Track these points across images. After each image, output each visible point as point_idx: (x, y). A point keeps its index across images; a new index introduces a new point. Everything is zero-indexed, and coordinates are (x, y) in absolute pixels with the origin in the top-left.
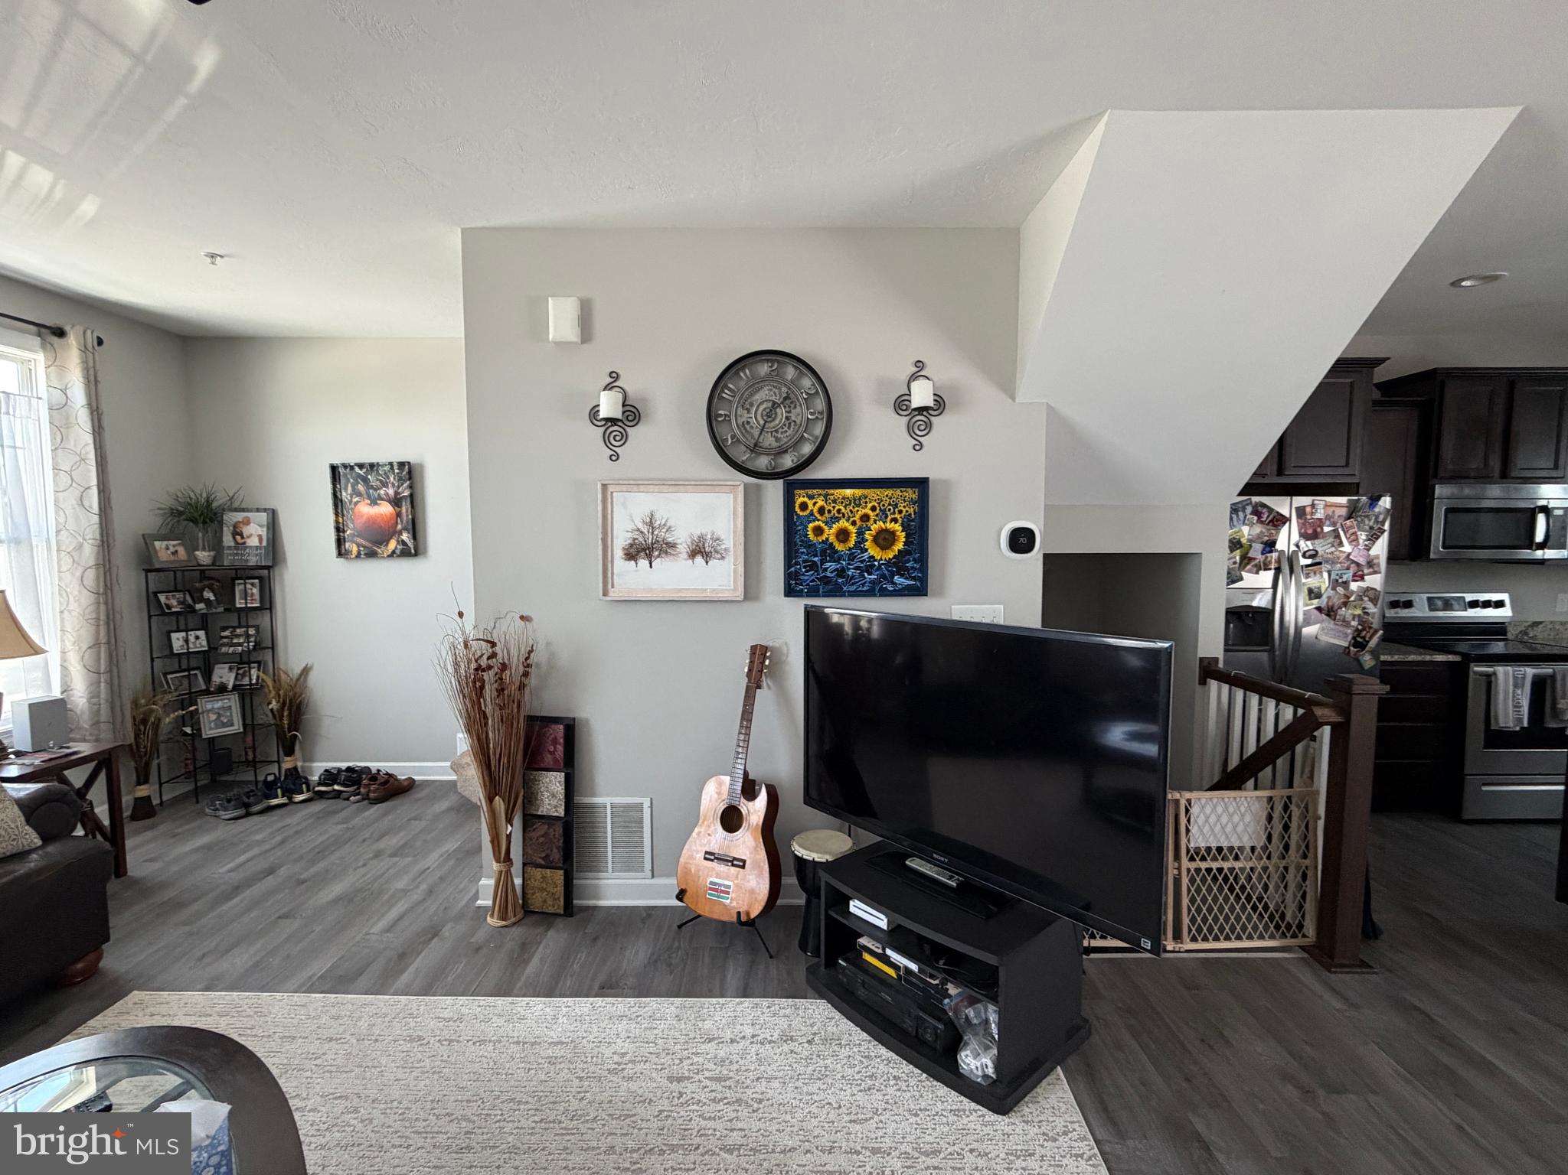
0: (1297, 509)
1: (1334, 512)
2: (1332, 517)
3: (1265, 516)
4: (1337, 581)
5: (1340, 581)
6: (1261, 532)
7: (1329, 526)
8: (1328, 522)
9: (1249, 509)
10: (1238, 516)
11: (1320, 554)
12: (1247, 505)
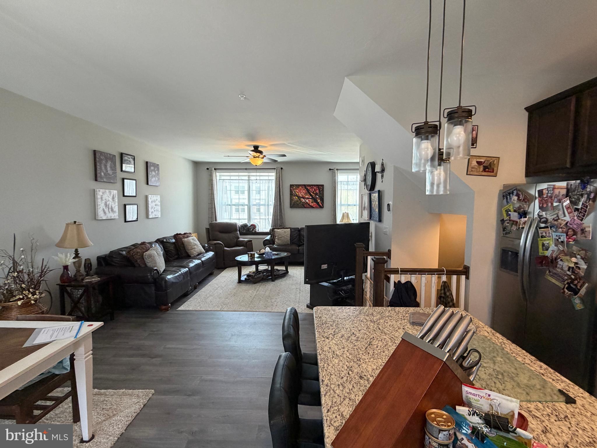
0: (539, 191)
1: (559, 192)
2: (558, 196)
3: (521, 196)
4: (558, 240)
5: (560, 240)
6: (520, 206)
7: (556, 202)
8: (556, 200)
9: (515, 192)
10: (510, 196)
11: (549, 221)
12: (515, 190)
